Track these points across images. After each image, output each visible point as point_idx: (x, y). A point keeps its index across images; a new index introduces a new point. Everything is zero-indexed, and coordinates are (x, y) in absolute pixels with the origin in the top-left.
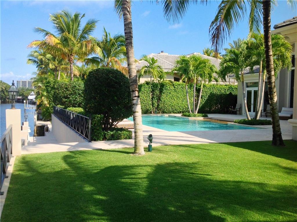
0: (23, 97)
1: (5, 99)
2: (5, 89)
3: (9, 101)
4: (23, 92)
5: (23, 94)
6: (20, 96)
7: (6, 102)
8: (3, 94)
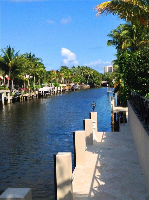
0: (108, 81)
1: (93, 84)
2: (93, 75)
3: (96, 86)
4: (108, 77)
5: (108, 78)
6: (105, 81)
7: (94, 87)
8: (91, 80)
